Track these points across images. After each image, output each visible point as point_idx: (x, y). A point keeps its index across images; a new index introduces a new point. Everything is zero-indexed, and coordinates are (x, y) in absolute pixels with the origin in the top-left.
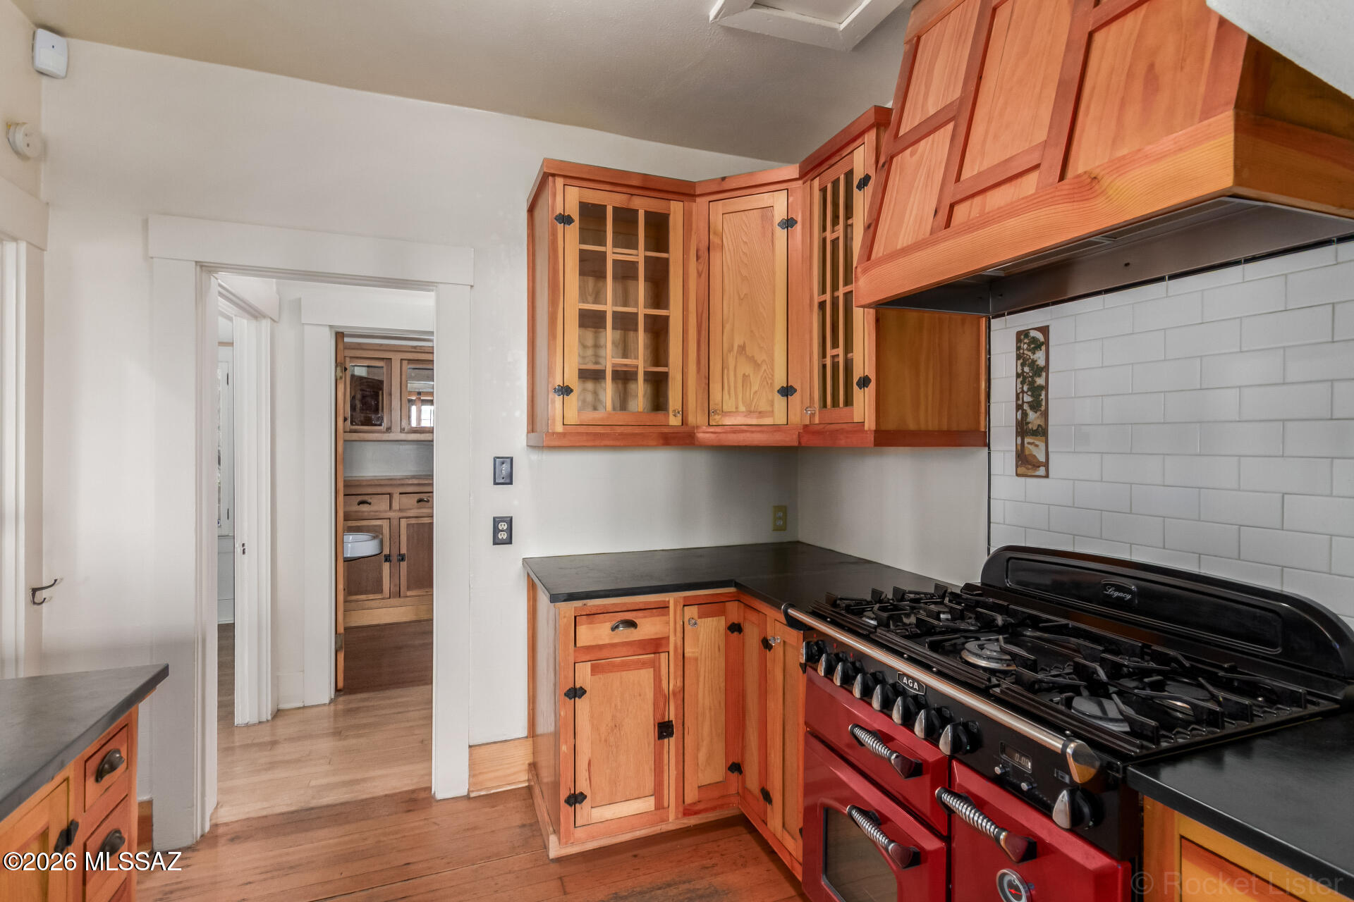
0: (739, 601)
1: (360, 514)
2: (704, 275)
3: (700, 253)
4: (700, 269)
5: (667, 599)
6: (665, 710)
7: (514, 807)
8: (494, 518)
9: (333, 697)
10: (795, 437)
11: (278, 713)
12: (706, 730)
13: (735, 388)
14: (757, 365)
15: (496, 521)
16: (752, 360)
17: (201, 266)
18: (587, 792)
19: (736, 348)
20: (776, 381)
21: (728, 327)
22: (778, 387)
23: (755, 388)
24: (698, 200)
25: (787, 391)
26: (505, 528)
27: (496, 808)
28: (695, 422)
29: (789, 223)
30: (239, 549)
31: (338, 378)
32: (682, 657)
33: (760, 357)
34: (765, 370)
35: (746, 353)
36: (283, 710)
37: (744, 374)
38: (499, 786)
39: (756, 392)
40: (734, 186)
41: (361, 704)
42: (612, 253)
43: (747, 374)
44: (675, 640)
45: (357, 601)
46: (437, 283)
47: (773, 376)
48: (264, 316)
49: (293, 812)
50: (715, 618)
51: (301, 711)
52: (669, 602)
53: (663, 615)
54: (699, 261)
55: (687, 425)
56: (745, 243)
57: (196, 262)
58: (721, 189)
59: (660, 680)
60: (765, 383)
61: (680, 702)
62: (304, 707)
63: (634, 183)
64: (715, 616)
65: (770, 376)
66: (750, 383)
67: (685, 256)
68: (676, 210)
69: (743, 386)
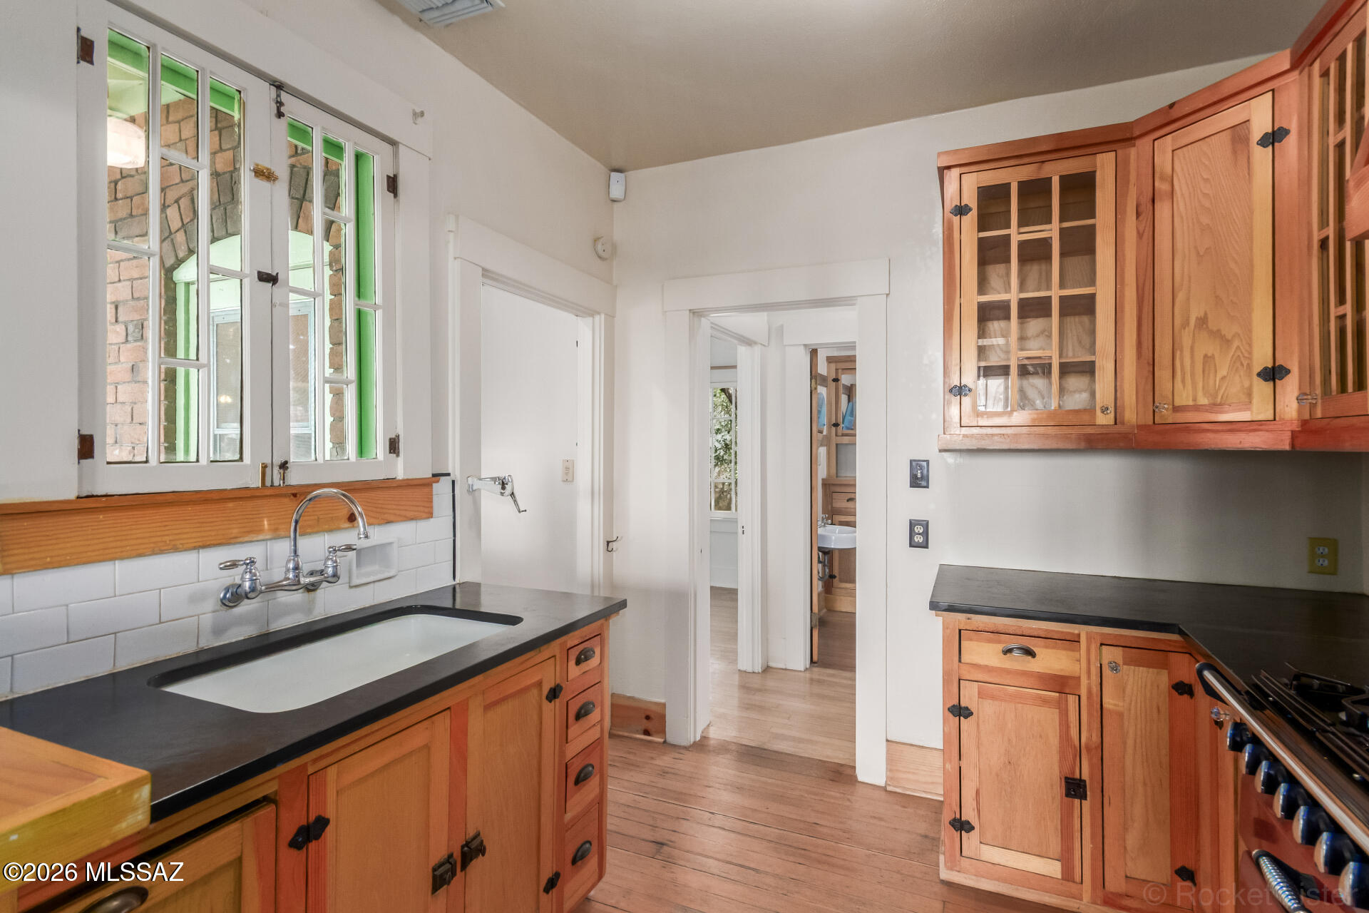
0: (1190, 654)
1: (849, 510)
2: (1148, 234)
3: (1142, 208)
4: (1141, 229)
5: (1076, 632)
6: (1075, 763)
7: (923, 815)
8: (910, 521)
9: (808, 667)
10: (1286, 438)
11: (767, 669)
12: (1138, 810)
13: (1193, 375)
14: (1226, 342)
15: (912, 524)
16: (1217, 335)
17: (694, 313)
18: (974, 822)
19: (1193, 322)
20: (1255, 363)
21: (1180, 297)
22: (1258, 369)
23: (1223, 372)
24: (1138, 142)
25: (1273, 374)
26: (921, 531)
27: (906, 809)
28: (1134, 420)
29: (1274, 138)
30: (740, 531)
31: (813, 389)
32: (1099, 706)
33: (1229, 330)
34: (1238, 348)
35: (1207, 327)
36: (771, 668)
37: (1206, 356)
38: (914, 790)
39: (1223, 378)
40: (1187, 110)
41: (826, 678)
42: (1016, 235)
43: (1209, 355)
44: (1089, 684)
45: (846, 589)
46: (855, 297)
47: (1250, 353)
48: (756, 343)
49: (752, 747)
50: (1151, 670)
51: (784, 671)
52: (1079, 635)
53: (1073, 651)
54: (1141, 218)
55: (1123, 423)
56: (1206, 180)
57: (690, 310)
58: (1168, 120)
59: (1068, 727)
60: (1238, 364)
61: (1096, 760)
62: (786, 669)
63: (1044, 148)
64: (1153, 667)
65: (1246, 355)
66: (1215, 366)
67: (1119, 216)
68: (1104, 165)
69: (1204, 371)
